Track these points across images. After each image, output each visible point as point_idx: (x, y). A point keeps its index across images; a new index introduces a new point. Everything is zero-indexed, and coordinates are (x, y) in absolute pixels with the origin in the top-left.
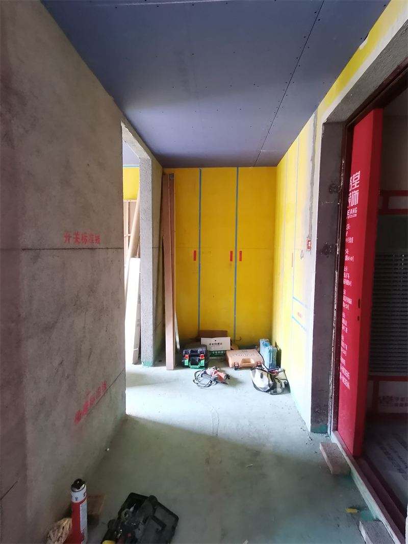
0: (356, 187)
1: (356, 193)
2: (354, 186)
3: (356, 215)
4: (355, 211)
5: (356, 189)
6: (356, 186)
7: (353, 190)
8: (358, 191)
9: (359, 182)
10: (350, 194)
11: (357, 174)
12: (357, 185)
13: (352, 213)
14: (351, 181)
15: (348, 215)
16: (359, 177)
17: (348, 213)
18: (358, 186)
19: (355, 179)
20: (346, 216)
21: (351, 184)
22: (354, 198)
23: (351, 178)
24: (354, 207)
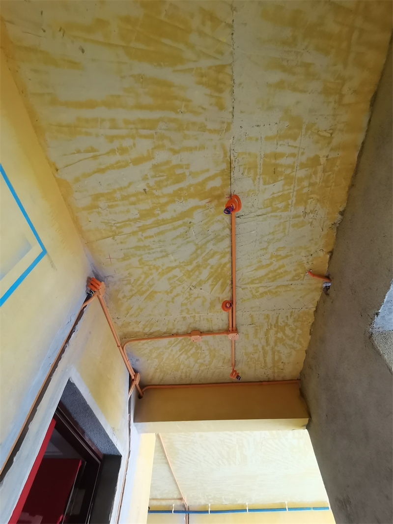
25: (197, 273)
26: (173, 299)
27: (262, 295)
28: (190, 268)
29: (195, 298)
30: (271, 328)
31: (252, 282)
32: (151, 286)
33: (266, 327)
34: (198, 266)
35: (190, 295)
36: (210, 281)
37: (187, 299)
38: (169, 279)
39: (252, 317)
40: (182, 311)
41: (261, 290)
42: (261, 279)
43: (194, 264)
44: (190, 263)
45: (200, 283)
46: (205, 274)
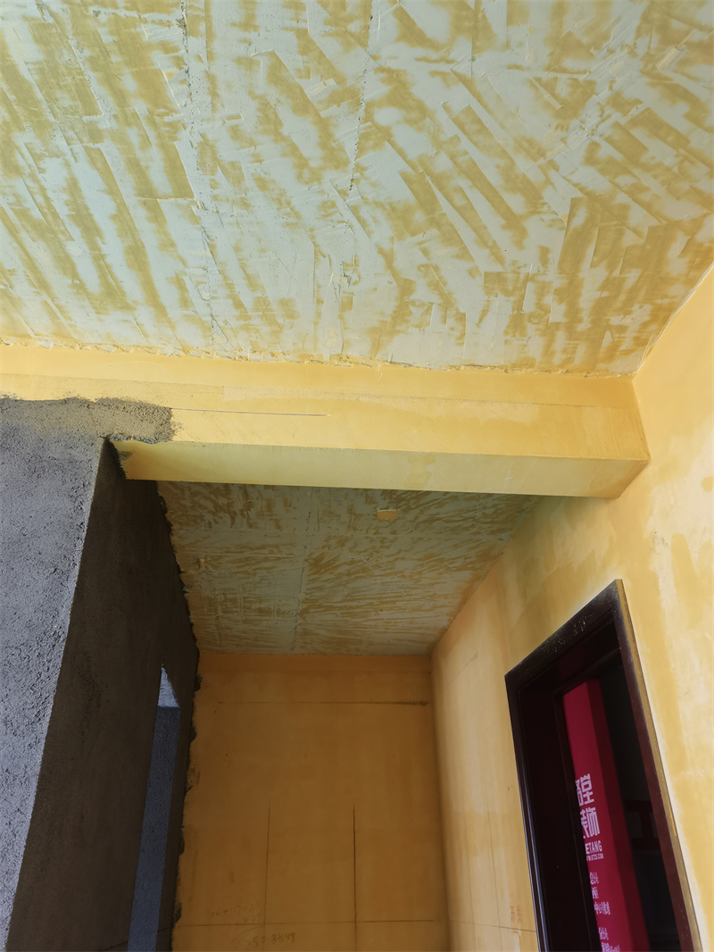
0: (590, 801)
1: (592, 812)
2: (585, 799)
3: (602, 856)
4: (597, 846)
5: (590, 805)
6: (588, 798)
7: (585, 807)
8: (594, 809)
9: (591, 793)
10: (583, 812)
11: (585, 777)
12: (591, 797)
13: (594, 851)
14: (579, 788)
15: (588, 853)
16: (589, 782)
17: (587, 849)
18: (593, 800)
19: (585, 786)
20: (585, 855)
21: (580, 793)
22: (591, 821)
23: (578, 782)
24: (594, 839)
25: (353, 570)
26: (398, 553)
27: (263, 547)
28: (361, 574)
29: (365, 551)
30: (242, 511)
31: (279, 559)
32: (422, 565)
33: (252, 513)
34: (349, 575)
35: (371, 555)
36: (338, 563)
37: (377, 552)
38: (391, 569)
39: (278, 527)
40: (392, 541)
41: (266, 551)
42: (266, 559)
43: (353, 577)
44: (357, 578)
45: (352, 562)
46: (343, 569)
